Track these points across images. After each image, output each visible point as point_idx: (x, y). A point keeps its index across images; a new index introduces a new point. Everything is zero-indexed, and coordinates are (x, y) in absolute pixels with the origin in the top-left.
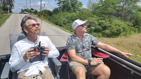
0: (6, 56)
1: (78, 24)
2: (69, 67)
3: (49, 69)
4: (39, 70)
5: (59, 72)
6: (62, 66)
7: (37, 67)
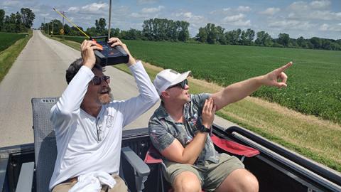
0: (20, 149)
1: (170, 83)
2: (164, 178)
3: (122, 182)
4: (100, 182)
5: (143, 187)
6: (150, 175)
7: (98, 177)
